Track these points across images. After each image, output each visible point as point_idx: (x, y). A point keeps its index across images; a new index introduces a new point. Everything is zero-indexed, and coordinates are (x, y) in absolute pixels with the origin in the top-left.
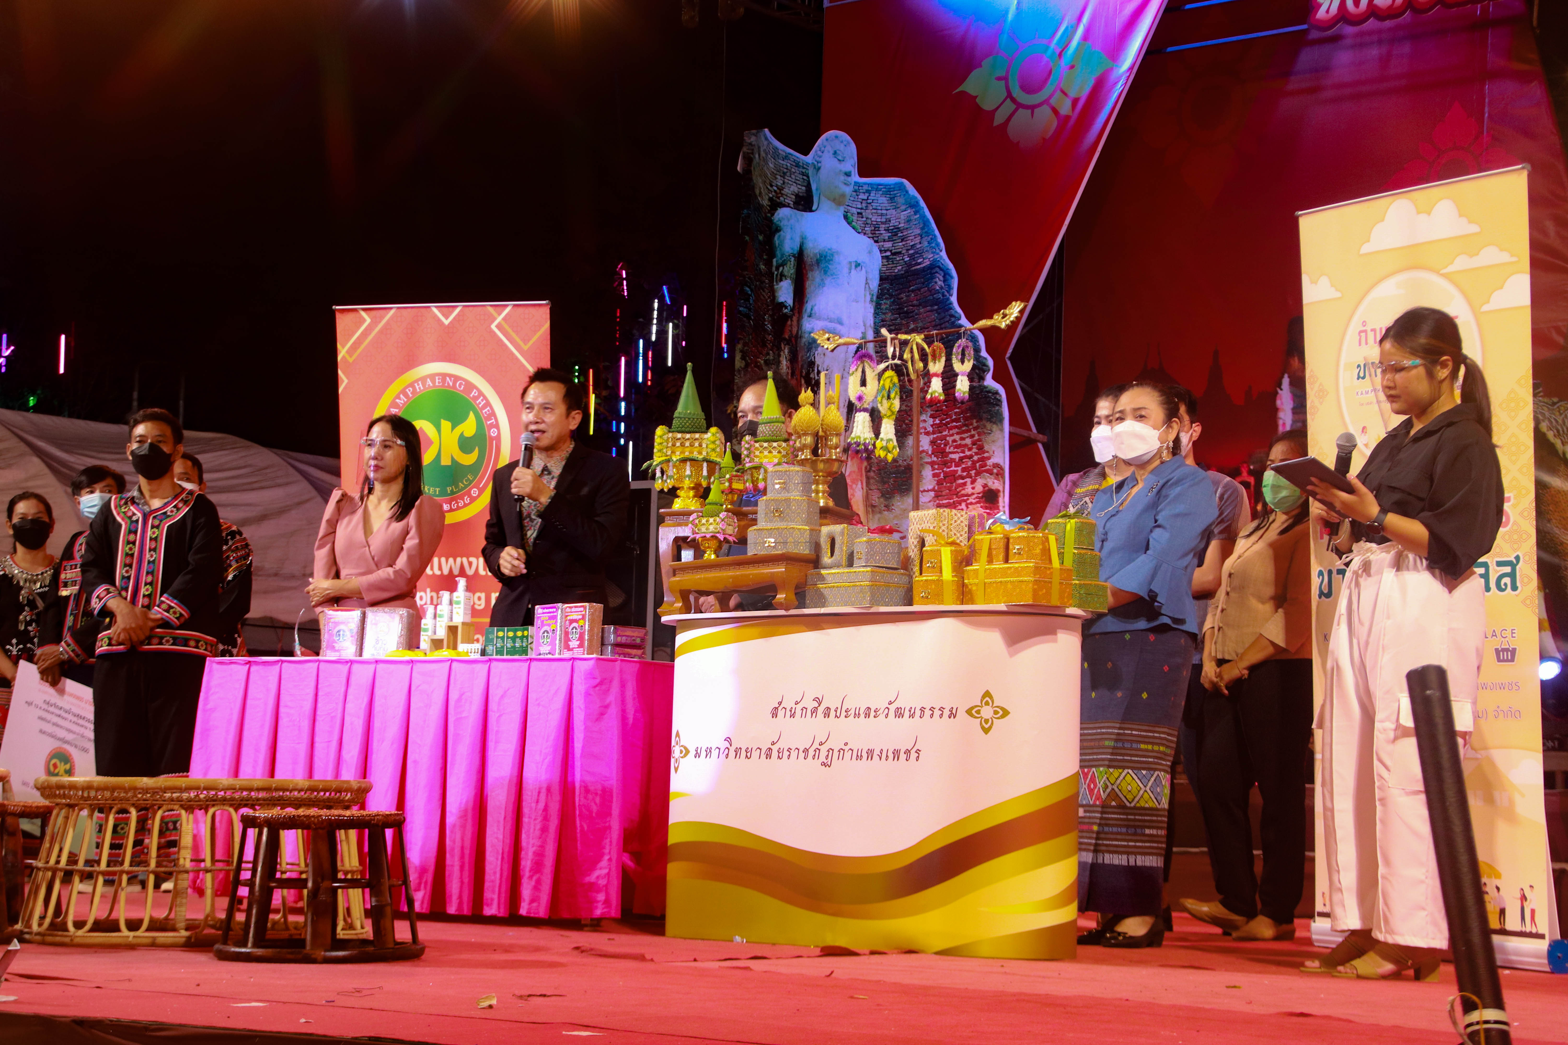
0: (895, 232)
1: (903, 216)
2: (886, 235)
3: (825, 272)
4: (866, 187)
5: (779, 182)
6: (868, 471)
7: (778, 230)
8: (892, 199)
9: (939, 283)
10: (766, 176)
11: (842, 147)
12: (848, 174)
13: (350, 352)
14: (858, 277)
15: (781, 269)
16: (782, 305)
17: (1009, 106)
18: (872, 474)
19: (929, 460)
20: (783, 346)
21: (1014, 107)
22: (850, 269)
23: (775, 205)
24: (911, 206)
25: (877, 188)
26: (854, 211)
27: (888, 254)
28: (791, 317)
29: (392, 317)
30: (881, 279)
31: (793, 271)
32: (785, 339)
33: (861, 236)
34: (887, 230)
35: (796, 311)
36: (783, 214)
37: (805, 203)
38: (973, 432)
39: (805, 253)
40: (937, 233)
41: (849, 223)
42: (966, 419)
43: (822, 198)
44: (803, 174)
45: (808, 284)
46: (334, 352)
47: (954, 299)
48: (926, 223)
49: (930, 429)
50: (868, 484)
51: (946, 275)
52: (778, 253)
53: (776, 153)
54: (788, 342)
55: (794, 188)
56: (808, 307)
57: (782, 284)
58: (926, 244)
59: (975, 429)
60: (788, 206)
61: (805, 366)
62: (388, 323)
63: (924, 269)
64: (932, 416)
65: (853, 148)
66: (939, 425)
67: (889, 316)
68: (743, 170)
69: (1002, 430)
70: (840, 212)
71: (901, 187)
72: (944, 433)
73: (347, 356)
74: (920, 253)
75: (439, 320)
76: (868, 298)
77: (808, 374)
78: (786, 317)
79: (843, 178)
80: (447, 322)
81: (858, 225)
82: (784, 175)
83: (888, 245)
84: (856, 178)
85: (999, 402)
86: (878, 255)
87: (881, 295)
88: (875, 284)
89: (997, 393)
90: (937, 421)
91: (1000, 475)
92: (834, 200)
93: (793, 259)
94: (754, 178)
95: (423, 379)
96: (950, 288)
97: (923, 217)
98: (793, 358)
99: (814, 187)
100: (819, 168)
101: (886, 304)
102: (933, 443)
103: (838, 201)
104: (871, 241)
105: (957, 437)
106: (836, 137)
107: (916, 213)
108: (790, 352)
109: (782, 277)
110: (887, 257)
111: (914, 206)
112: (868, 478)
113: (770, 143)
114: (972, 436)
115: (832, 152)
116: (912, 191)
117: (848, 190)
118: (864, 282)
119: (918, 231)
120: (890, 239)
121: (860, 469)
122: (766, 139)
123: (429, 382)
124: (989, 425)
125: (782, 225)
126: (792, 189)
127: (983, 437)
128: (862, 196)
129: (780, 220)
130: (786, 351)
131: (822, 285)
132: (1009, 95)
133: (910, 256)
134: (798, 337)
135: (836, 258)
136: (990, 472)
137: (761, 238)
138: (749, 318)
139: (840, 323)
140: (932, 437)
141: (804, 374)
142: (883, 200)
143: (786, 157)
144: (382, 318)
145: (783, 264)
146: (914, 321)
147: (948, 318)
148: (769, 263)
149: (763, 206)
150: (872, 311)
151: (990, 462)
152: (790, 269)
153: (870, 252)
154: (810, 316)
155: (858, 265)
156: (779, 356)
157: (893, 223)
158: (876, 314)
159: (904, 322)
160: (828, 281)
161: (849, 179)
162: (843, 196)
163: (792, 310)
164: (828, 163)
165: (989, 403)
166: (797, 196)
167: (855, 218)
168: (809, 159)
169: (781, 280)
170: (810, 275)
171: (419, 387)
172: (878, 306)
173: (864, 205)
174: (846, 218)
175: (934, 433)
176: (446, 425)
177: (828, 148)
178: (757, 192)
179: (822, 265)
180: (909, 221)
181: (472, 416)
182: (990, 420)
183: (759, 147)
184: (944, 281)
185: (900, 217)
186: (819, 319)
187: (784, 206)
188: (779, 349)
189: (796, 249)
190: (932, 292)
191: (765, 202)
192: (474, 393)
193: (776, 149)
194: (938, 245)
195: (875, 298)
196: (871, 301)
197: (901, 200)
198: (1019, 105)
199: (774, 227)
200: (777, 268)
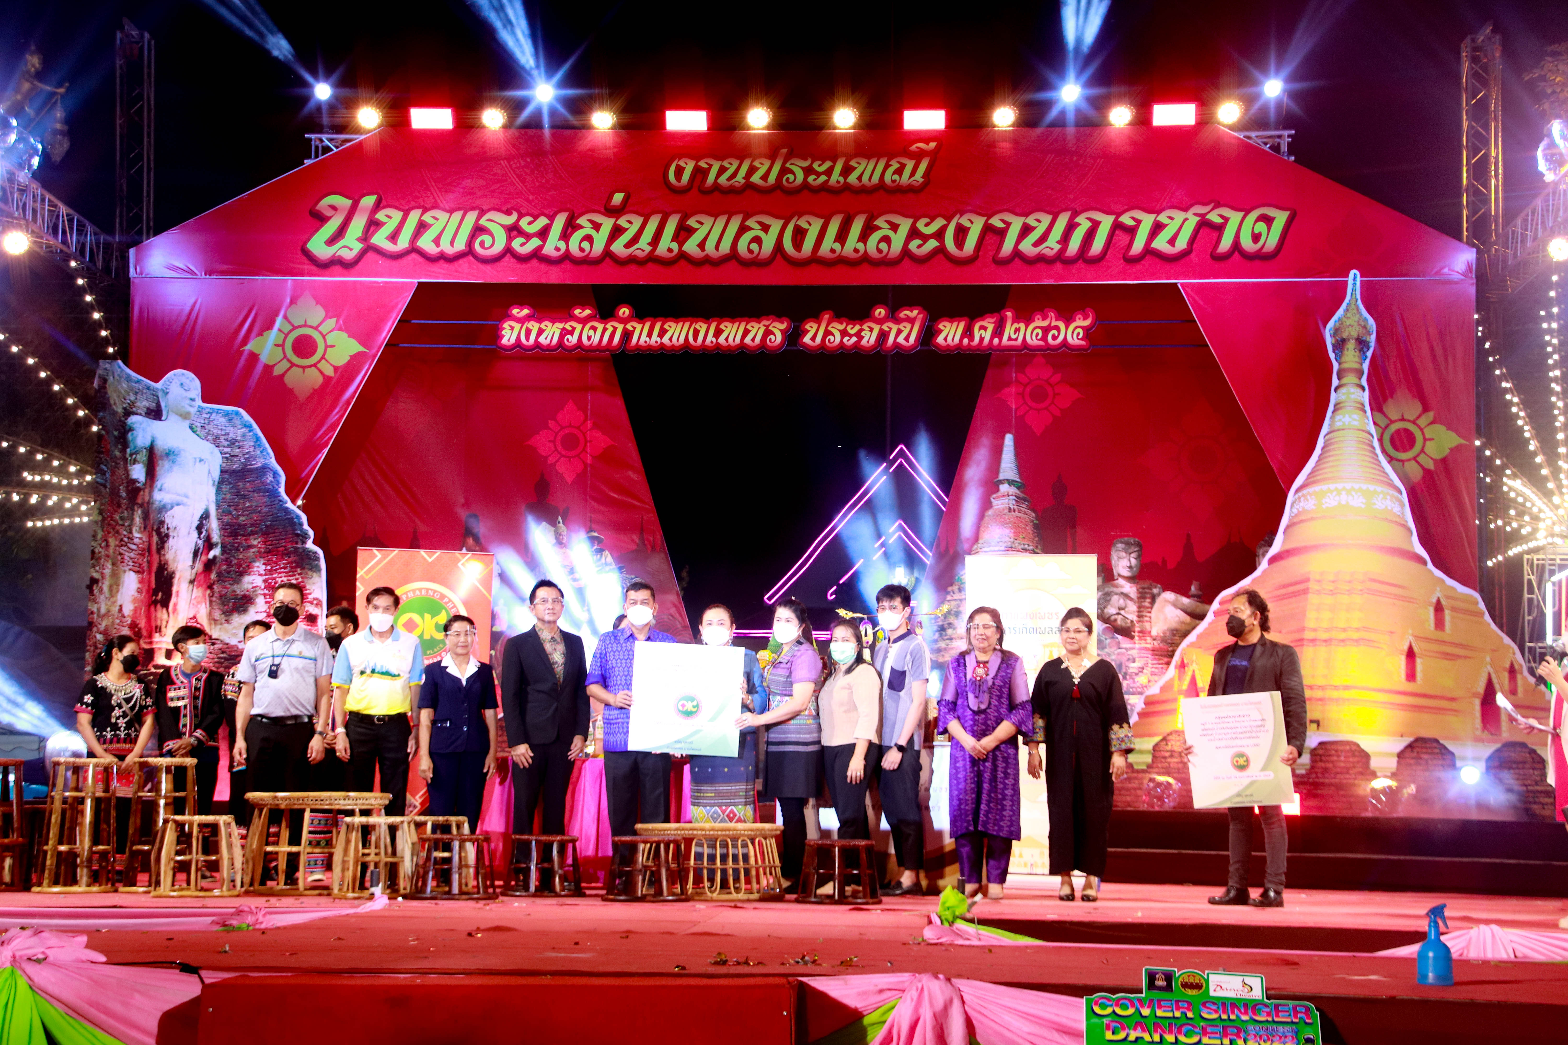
0: (233, 443)
1: (240, 432)
2: (226, 443)
3: (174, 462)
4: (208, 410)
5: (132, 398)
6: (211, 596)
7: (131, 429)
8: (230, 420)
9: (270, 478)
10: (120, 392)
11: (188, 381)
12: (193, 400)
13: (367, 573)
14: (202, 469)
15: (134, 456)
16: (135, 481)
17: (285, 365)
18: (214, 599)
19: (262, 592)
20: (136, 508)
21: (289, 365)
22: (195, 462)
23: (128, 413)
24: (246, 426)
25: (218, 412)
26: (199, 425)
27: (227, 455)
28: (144, 489)
29: (395, 556)
30: (222, 471)
31: (145, 459)
32: (137, 504)
33: (205, 442)
34: (226, 440)
35: (148, 486)
36: (133, 420)
37: (156, 413)
38: (297, 576)
39: (156, 448)
40: (267, 446)
41: (194, 432)
42: (291, 567)
43: (170, 413)
44: (153, 395)
45: (158, 469)
46: (355, 573)
47: (282, 490)
48: (258, 439)
49: (263, 572)
50: (211, 605)
51: (275, 474)
52: (132, 445)
53: (128, 379)
54: (141, 506)
55: (146, 403)
56: (158, 484)
57: (135, 466)
58: (258, 452)
59: (299, 574)
60: (140, 415)
61: (157, 523)
62: (392, 558)
63: (257, 469)
64: (264, 564)
65: (197, 383)
66: (270, 570)
67: (228, 496)
68: (99, 385)
69: (320, 576)
70: (187, 423)
71: (237, 413)
72: (274, 576)
73: (365, 576)
74: (255, 458)
75: (425, 559)
76: (211, 483)
77: (159, 529)
78: (139, 490)
79: (188, 402)
80: (430, 560)
81: (203, 433)
82: (136, 393)
83: (228, 450)
84: (199, 402)
85: (318, 559)
86: (219, 456)
87: (221, 482)
88: (216, 474)
89: (316, 553)
90: (269, 568)
91: (319, 604)
92: (181, 415)
93: (145, 451)
94: (109, 392)
95: (414, 591)
96: (278, 483)
97: (256, 435)
98: (146, 517)
99: (163, 404)
100: (167, 393)
101: (225, 488)
102: (265, 581)
103: (185, 416)
104: (213, 446)
105: (285, 579)
106: (183, 374)
107: (250, 431)
108: (143, 512)
109: (135, 462)
110: (227, 458)
111: (248, 427)
112: (211, 602)
113: (122, 370)
114: (297, 579)
115: (179, 383)
116: (247, 417)
117: (193, 411)
118: (207, 472)
119: (252, 444)
120: (228, 446)
121: (204, 595)
122: (120, 367)
123: (418, 592)
124: (310, 573)
125: (134, 426)
126: (143, 404)
127: (305, 580)
128: (205, 416)
129: (133, 423)
130: (140, 512)
131: (170, 470)
132: (285, 357)
133: (246, 459)
134: (150, 503)
135: (182, 453)
136: (311, 603)
137: (116, 433)
138: (105, 487)
139: (186, 496)
140: (264, 577)
141: (155, 528)
142: (222, 421)
143: (138, 382)
144: (389, 555)
145: (136, 453)
146: (250, 501)
147: (277, 502)
148: (123, 451)
149: (117, 412)
150: (214, 491)
151: (311, 597)
152: (143, 457)
153: (212, 453)
154: (160, 490)
155: (201, 460)
156: (133, 514)
157: (231, 436)
158: (217, 494)
159: (241, 501)
160: (176, 468)
161: (194, 403)
162: (189, 413)
163: (145, 484)
164: (175, 391)
165: (310, 559)
166: (148, 409)
167: (199, 429)
168: (159, 385)
169: (134, 464)
170: (160, 462)
171: (411, 595)
172: (219, 490)
173: (207, 421)
174: (191, 428)
175: (266, 575)
176: (427, 616)
177: (176, 380)
178: (112, 402)
179: (171, 457)
180: (244, 436)
181: (444, 611)
182: (310, 570)
183: (113, 373)
184: (274, 478)
185: (237, 433)
186: (168, 492)
187: (137, 414)
188: (133, 510)
189: (148, 443)
190: (264, 483)
191: (120, 410)
192: (446, 600)
193: (129, 376)
194: (268, 454)
195: (216, 483)
196: (214, 485)
197: (237, 422)
198: (293, 365)
199: (127, 428)
200: (131, 455)
